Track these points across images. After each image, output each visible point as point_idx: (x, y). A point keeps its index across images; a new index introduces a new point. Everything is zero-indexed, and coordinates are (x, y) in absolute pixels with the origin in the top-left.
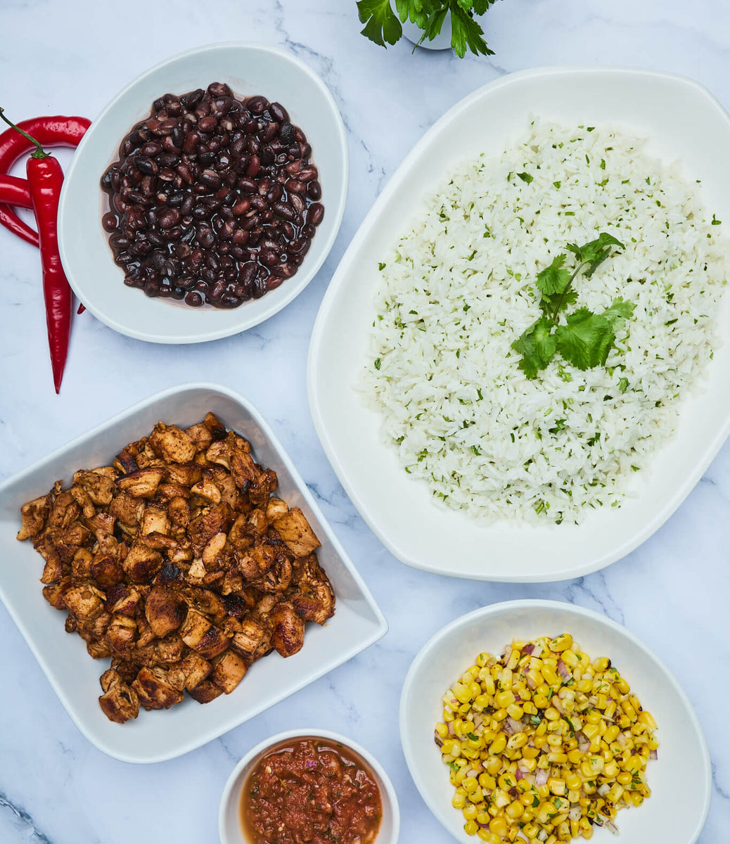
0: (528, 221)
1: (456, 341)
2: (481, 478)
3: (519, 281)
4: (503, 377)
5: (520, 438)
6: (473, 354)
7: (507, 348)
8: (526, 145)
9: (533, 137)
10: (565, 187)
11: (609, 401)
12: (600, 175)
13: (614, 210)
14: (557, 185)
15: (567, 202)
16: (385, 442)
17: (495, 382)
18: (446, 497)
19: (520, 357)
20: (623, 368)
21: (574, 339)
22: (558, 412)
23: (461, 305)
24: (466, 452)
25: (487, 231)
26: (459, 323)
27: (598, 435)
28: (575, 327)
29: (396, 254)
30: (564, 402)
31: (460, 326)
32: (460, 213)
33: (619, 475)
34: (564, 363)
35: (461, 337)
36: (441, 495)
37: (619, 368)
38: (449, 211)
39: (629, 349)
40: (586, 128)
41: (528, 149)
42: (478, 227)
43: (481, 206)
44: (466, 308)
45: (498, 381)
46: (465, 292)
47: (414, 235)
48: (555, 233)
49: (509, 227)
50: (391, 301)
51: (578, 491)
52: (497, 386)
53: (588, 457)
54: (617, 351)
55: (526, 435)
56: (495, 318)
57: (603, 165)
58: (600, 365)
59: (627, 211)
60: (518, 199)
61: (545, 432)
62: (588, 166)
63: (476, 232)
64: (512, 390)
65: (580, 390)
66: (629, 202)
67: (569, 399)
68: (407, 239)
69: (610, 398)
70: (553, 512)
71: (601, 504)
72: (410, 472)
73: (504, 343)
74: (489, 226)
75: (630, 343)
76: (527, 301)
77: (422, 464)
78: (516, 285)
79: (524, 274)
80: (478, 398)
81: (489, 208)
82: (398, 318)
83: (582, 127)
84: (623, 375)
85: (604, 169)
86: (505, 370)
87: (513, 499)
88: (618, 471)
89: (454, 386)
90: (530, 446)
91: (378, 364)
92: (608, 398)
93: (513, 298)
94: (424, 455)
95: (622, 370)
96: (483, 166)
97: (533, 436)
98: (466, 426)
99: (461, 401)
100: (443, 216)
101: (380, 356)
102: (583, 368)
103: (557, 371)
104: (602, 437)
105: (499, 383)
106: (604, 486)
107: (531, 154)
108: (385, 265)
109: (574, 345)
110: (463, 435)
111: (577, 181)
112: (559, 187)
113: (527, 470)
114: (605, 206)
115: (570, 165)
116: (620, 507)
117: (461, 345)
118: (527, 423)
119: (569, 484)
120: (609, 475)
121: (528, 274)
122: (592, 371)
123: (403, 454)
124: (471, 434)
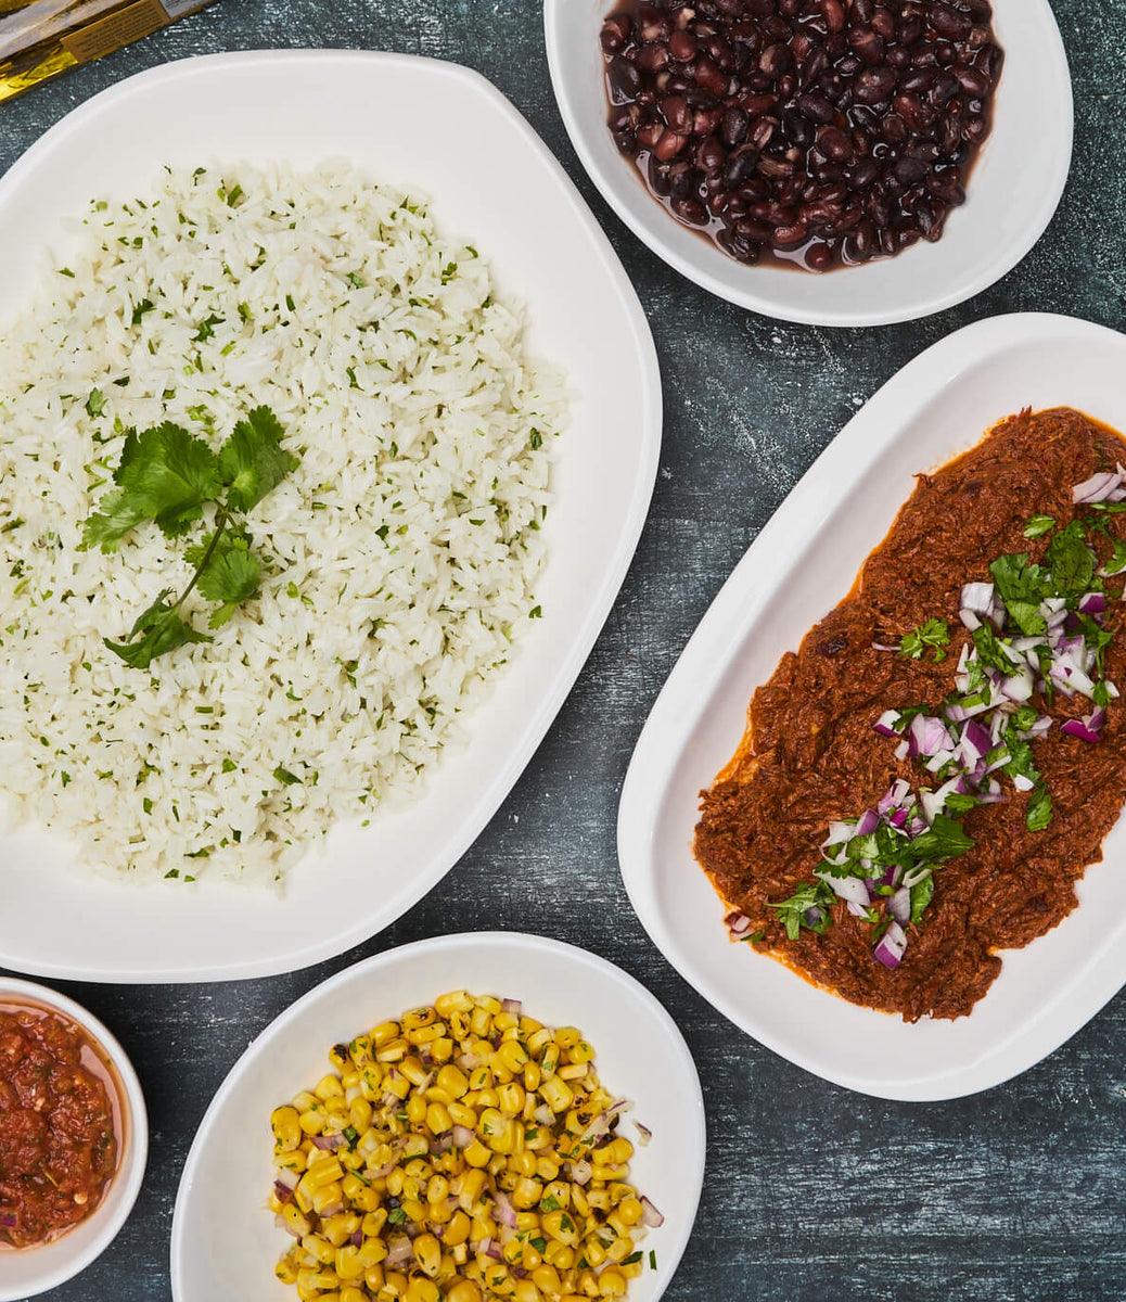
0: (280, 694)
1: (397, 475)
2: (344, 238)
3: (291, 583)
4: (311, 411)
5: (276, 307)
6: (367, 450)
7: (308, 460)
8: (288, 842)
9: (275, 856)
10: (214, 762)
11: (120, 376)
12: (153, 787)
13: (125, 722)
14: (228, 766)
15: (209, 734)
16: (514, 302)
17: (326, 402)
18: (404, 206)
19: (284, 445)
20: (97, 437)
21: (187, 473)
22: (209, 351)
23: (392, 539)
24: (371, 280)
25: (354, 674)
26: (395, 506)
27: (137, 319)
28: (187, 496)
29: (512, 637)
30: (201, 370)
31: (392, 500)
32: (402, 712)
33: (95, 261)
34: (203, 436)
35: (390, 481)
36: (413, 210)
37: (104, 437)
38: (421, 718)
39: (87, 468)
40: (182, 875)
41: (283, 835)
42: (369, 684)
43: (363, 721)
44: (383, 532)
45: (321, 405)
46: (387, 561)
47: (483, 671)
48: (231, 675)
49: (313, 680)
50: (518, 553)
51: (169, 224)
52: (319, 395)
53: (152, 281)
54: (109, 464)
55: (266, 310)
56: (331, 518)
57: (148, 805)
58: (138, 434)
59: (100, 723)
60: (298, 734)
61: (233, 318)
62: (174, 801)
63: (372, 672)
64: (295, 389)
65: (172, 391)
66: (98, 738)
67: (192, 373)
68: (495, 664)
69: (118, 382)
70: (210, 185)
71: (125, 208)
72: (469, 248)
73: (313, 469)
74: (348, 685)
75: (86, 481)
76: (274, 548)
77: (448, 259)
78: (295, 575)
79: (283, 597)
80: (355, 372)
81: (351, 717)
82: (503, 520)
83: (189, 879)
84: (98, 422)
85: (145, 799)
86: (310, 423)
87: (282, 209)
88: (97, 266)
89: (399, 392)
90: (258, 291)
91: (536, 440)
92: (123, 382)
93: (300, 553)
94: (446, 276)
95: (99, 434)
96: (363, 799)
97: (255, 310)
98: (375, 325)
99: (385, 366)
100: (431, 711)
101: (532, 454)
102: (169, 428)
103: (216, 426)
104: (129, 316)
105: (317, 401)
106: (122, 240)
107: (277, 826)
108: (531, 616)
109: (188, 464)
110: (378, 309)
111: (193, 774)
112: (225, 761)
113: (262, 251)
114: (141, 724)
115: (206, 803)
116: (93, 202)
117: (390, 467)
118: (265, 331)
119: (185, 234)
120: (113, 260)
121: (275, 597)
122: (153, 422)
123: (484, 278)
124: (364, 310)
